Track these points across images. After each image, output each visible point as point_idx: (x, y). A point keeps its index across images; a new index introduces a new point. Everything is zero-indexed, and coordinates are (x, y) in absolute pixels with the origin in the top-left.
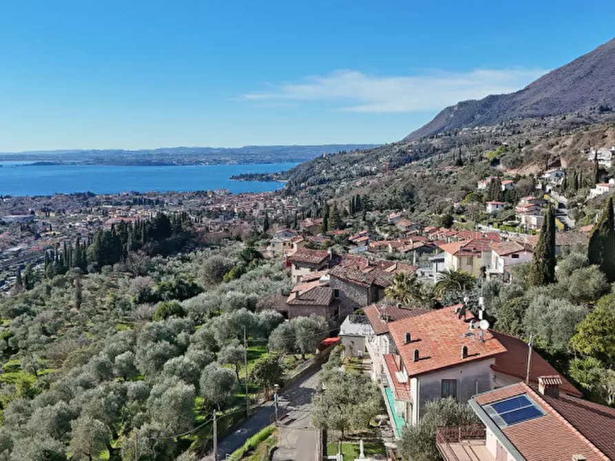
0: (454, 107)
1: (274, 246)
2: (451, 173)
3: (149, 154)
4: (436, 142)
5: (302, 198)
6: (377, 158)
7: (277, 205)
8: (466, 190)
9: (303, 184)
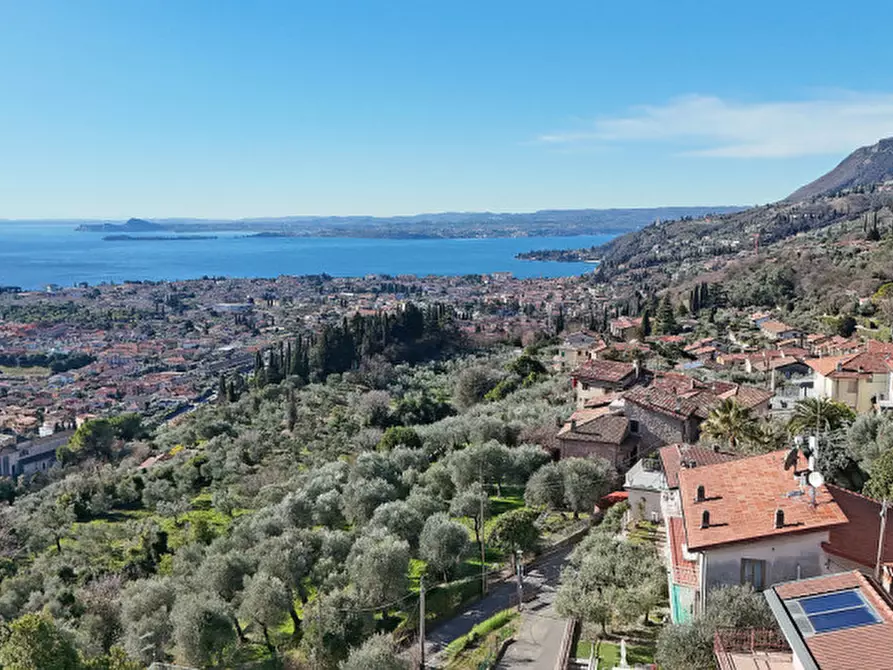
0: (871, 148)
1: (563, 355)
2: (859, 251)
3: (406, 222)
4: (838, 203)
5: (620, 285)
6: (741, 226)
7: (581, 297)
8: (881, 278)
9: (621, 267)
